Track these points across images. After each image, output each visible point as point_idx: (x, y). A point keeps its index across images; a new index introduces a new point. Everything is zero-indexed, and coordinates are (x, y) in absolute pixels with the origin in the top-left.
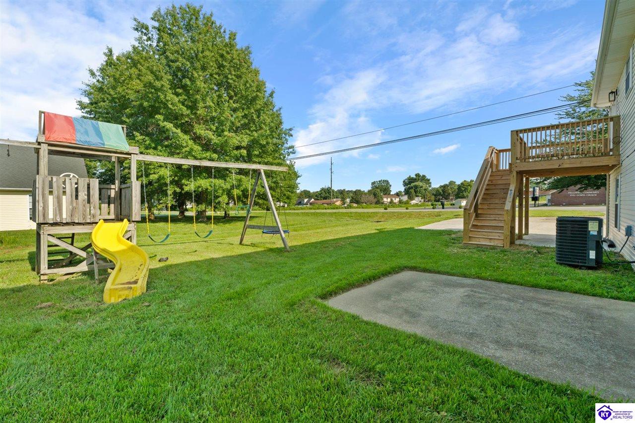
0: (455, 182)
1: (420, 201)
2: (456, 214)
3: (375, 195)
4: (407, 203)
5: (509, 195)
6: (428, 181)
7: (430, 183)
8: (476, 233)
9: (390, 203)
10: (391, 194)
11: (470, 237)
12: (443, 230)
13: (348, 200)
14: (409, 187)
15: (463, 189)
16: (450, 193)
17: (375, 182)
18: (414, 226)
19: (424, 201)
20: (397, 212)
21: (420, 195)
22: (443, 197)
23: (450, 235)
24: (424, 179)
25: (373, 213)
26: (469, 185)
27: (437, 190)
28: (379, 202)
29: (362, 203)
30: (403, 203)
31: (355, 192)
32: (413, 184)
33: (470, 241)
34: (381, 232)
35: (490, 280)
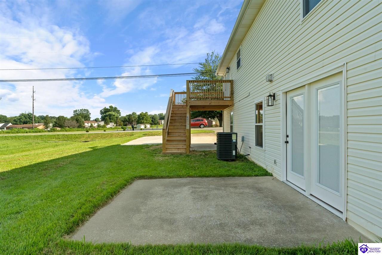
0: (136, 113)
1: (113, 126)
2: (144, 133)
3: (77, 120)
4: (104, 127)
5: (187, 120)
6: (118, 112)
7: (120, 113)
8: (169, 145)
9: (90, 127)
10: (91, 120)
11: (166, 148)
12: (142, 145)
13: (51, 125)
14: (105, 115)
15: (141, 118)
16: (133, 120)
17: (76, 110)
18: (120, 143)
19: (117, 125)
20: (100, 133)
21: (113, 121)
22: (129, 123)
23: (148, 148)
24: (115, 110)
25: (80, 134)
26: (145, 115)
27: (125, 118)
28: (81, 126)
29: (65, 127)
30: (100, 127)
31: (58, 118)
32: (107, 113)
33: (166, 151)
34: (95, 150)
35: (196, 177)
